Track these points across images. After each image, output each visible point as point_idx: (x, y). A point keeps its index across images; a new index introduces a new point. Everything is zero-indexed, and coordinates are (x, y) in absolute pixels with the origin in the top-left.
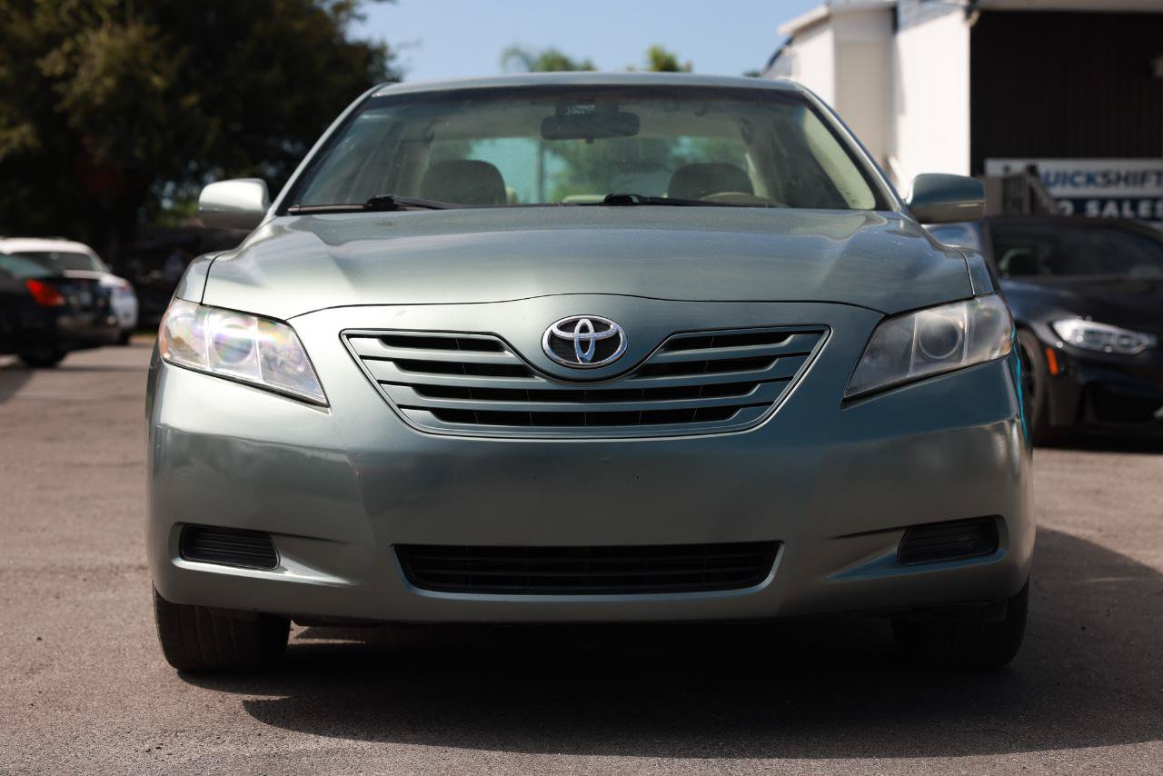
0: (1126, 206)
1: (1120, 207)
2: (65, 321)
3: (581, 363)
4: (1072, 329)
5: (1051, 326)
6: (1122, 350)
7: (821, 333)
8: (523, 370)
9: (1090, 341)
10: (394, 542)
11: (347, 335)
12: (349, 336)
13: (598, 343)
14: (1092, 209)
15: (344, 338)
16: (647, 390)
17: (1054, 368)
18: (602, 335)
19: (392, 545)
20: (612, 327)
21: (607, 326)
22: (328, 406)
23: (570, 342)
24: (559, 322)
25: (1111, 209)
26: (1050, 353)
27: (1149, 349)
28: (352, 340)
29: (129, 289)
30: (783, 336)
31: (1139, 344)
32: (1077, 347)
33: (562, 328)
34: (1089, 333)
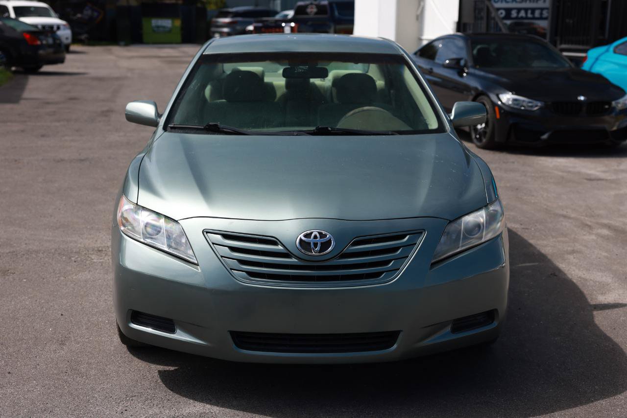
0: (529, 12)
1: (526, 13)
2: (41, 52)
3: (314, 253)
4: (507, 98)
5: (498, 96)
6: (529, 109)
7: (421, 233)
8: (287, 255)
9: (514, 104)
10: (229, 330)
11: (206, 232)
12: (207, 232)
13: (322, 244)
14: (514, 14)
15: (205, 233)
16: (343, 265)
17: (498, 116)
18: (323, 240)
19: (228, 331)
20: (328, 236)
21: (326, 235)
22: (198, 265)
23: (309, 244)
24: (304, 233)
25: (522, 14)
26: (497, 109)
27: (541, 108)
28: (208, 234)
29: (68, 26)
30: (404, 237)
31: (536, 106)
32: (508, 106)
33: (305, 236)
34: (514, 100)
